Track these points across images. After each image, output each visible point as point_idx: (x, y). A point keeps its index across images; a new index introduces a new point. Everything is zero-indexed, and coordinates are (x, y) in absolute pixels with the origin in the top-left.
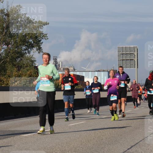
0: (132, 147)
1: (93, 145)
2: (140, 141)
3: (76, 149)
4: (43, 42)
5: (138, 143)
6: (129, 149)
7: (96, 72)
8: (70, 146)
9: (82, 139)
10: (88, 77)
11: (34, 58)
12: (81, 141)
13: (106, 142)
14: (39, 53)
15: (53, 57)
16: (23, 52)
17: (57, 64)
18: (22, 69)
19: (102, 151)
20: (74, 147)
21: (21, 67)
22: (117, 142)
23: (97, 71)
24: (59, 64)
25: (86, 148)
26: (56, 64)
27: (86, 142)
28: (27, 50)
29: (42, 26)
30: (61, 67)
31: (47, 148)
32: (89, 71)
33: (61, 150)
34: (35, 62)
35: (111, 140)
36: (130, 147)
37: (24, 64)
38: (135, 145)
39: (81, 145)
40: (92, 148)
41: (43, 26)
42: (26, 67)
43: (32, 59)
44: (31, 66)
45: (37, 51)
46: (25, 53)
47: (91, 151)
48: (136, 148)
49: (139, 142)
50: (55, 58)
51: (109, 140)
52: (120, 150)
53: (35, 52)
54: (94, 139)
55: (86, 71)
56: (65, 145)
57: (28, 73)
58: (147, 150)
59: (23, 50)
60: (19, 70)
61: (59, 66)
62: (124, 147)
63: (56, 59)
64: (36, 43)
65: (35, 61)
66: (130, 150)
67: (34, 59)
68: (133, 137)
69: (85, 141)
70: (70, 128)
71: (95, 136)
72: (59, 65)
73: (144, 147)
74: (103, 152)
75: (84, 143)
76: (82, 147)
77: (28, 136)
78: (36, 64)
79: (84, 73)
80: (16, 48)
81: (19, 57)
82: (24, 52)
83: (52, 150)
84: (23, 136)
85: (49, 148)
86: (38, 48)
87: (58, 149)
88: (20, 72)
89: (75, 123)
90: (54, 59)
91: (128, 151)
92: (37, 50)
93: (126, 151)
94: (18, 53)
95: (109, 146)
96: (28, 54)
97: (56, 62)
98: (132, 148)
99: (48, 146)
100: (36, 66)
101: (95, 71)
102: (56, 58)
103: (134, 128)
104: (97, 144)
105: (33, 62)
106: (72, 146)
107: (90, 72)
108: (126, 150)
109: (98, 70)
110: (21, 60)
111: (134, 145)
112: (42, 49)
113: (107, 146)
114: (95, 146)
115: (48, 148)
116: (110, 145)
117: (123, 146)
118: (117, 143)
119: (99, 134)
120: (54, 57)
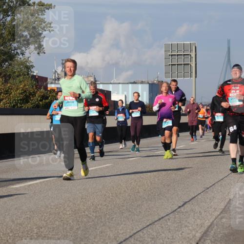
0: (186, 203)
1: (124, 201)
2: (198, 194)
3: (96, 207)
5: (194, 197)
6: (180, 207)
7: (130, 85)
8: (87, 203)
10: (118, 93)
11: (31, 62)
12: (105, 195)
15: (61, 61)
16: (13, 52)
18: (11, 81)
19: (138, 211)
20: (93, 204)
21: (10, 76)
22: (162, 195)
23: (131, 83)
25: (113, 206)
27: (112, 196)
28: (20, 49)
31: (50, 206)
32: (119, 83)
33: (73, 210)
34: (32, 68)
35: (152, 193)
36: (182, 204)
37: (15, 72)
38: (190, 201)
39: (105, 201)
40: (123, 206)
41: (46, 10)
42: (18, 77)
43: (28, 64)
44: (25, 75)
45: (36, 50)
46: (16, 55)
47: (121, 211)
48: (192, 206)
49: (197, 196)
51: (149, 193)
52: (166, 208)
53: (32, 52)
54: (125, 191)
55: (113, 84)
56: (79, 202)
57: (21, 86)
58: (208, 208)
59: (13, 49)
60: (6, 81)
62: (173, 204)
65: (33, 66)
66: (182, 209)
67: (31, 64)
68: (187, 188)
69: (110, 195)
71: (127, 187)
73: (204, 204)
74: (140, 212)
75: (109, 197)
76: (106, 205)
77: (21, 187)
78: (34, 72)
79: (111, 86)
80: (2, 46)
81: (6, 61)
82: (15, 53)
83: (57, 210)
84: (12, 188)
85: (54, 206)
86: (36, 45)
87: (68, 209)
88: (9, 85)
89: (95, 166)
90: (63, 64)
91: (179, 210)
93: (177, 209)
94: (5, 54)
95: (149, 202)
96: (21, 56)
98: (185, 206)
99: (52, 204)
100: (34, 75)
101: (128, 83)
103: (189, 173)
105: (28, 68)
106: (90, 202)
107: (120, 85)
110: (10, 65)
111: (188, 200)
112: (43, 48)
113: (145, 202)
114: (127, 203)
115: (52, 207)
116: (151, 201)
117: (171, 202)
118: (161, 197)
119: (133, 183)
120: (63, 60)
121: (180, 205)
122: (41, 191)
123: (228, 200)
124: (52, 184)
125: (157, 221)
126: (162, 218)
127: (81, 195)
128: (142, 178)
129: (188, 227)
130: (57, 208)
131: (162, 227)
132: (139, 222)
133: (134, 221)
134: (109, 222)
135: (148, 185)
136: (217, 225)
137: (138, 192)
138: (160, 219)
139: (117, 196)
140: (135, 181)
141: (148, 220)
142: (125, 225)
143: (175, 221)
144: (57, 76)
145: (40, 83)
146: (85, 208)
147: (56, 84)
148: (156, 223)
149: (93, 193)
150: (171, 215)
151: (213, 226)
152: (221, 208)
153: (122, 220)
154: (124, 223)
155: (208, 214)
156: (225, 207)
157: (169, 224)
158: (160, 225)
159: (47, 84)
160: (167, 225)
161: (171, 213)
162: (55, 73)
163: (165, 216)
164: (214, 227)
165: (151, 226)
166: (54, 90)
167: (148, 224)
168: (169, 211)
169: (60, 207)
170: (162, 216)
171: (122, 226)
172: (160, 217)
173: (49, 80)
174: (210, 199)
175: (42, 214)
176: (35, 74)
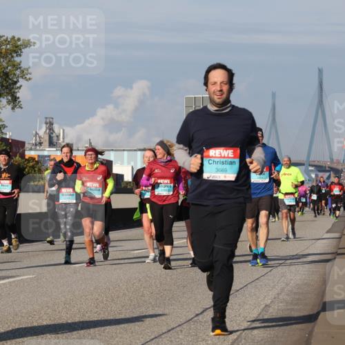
0: (205, 310)
1: (123, 306)
3: (84, 315)
4: (21, 86)
6: (197, 315)
7: (139, 153)
8: (71, 310)
9: (99, 295)
10: (122, 164)
11: (1, 120)
12: (97, 299)
13: (151, 300)
14: (13, 108)
17: (54, 135)
20: (79, 311)
22: (174, 300)
23: (140, 150)
24: (58, 134)
25: (106, 314)
26: (52, 133)
27: (107, 301)
29: (21, 50)
30: (61, 140)
31: (20, 314)
32: (124, 150)
33: (52, 319)
34: (4, 128)
35: (162, 296)
36: (201, 311)
39: (96, 307)
41: (23, 50)
50: (48, 121)
51: (158, 296)
52: (178, 316)
53: (4, 107)
54: (124, 294)
55: (116, 150)
56: (60, 309)
58: (236, 316)
61: (58, 139)
62: (188, 312)
63: (51, 124)
64: (7, 88)
66: (200, 317)
67: (2, 123)
69: (104, 299)
70: (75, 273)
71: (127, 290)
72: (58, 137)
75: (103, 302)
76: (97, 312)
78: (6, 134)
79: (112, 153)
83: (30, 318)
85: (26, 313)
86: (10, 98)
87: (45, 317)
90: (46, 123)
91: (196, 318)
92: (9, 103)
93: (192, 318)
95: (156, 309)
97: (50, 129)
98: (205, 314)
99: (23, 311)
101: (135, 150)
102: (51, 120)
104: (130, 306)
106: (75, 308)
107: (125, 152)
108: (193, 316)
109: (142, 148)
111: (208, 307)
112: (19, 102)
113: (150, 309)
114: (126, 309)
115: (24, 315)
117: (186, 309)
118: (174, 302)
120: (46, 118)
121: (197, 313)
122: (9, 294)
123: (263, 306)
124: (26, 284)
125: (165, 333)
126: (173, 329)
127: (63, 299)
128: (149, 277)
129: (206, 341)
130: (30, 316)
131: (171, 341)
132: (141, 334)
133: (134, 334)
134: (100, 335)
135: (156, 286)
136: (245, 339)
137: (142, 296)
138: (169, 331)
139: (113, 300)
140: (140, 280)
141: (154, 332)
142: (121, 338)
143: (189, 333)
144: (38, 139)
145: (14, 150)
146: (68, 316)
147: (37, 150)
148: (163, 336)
149: (81, 297)
150: (185, 326)
151: (240, 339)
152: (252, 316)
153: (118, 331)
154: (120, 335)
155: (234, 324)
156: (259, 315)
157: (180, 337)
158: (168, 338)
159: (25, 150)
160: (179, 338)
161: (185, 323)
162: (36, 136)
163: (176, 327)
164: (241, 341)
165: (157, 340)
166: (33, 159)
167: (153, 337)
168: (183, 320)
169: (35, 315)
170: (172, 327)
171: (117, 339)
172: (170, 328)
173: (27, 145)
174: (239, 305)
175: (9, 324)
176: (8, 137)
